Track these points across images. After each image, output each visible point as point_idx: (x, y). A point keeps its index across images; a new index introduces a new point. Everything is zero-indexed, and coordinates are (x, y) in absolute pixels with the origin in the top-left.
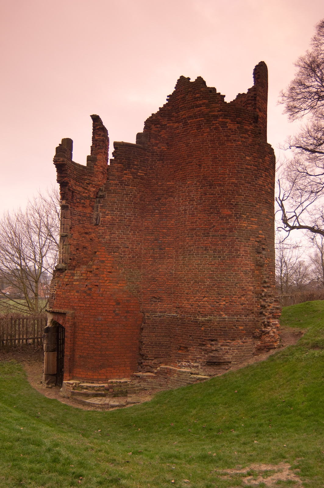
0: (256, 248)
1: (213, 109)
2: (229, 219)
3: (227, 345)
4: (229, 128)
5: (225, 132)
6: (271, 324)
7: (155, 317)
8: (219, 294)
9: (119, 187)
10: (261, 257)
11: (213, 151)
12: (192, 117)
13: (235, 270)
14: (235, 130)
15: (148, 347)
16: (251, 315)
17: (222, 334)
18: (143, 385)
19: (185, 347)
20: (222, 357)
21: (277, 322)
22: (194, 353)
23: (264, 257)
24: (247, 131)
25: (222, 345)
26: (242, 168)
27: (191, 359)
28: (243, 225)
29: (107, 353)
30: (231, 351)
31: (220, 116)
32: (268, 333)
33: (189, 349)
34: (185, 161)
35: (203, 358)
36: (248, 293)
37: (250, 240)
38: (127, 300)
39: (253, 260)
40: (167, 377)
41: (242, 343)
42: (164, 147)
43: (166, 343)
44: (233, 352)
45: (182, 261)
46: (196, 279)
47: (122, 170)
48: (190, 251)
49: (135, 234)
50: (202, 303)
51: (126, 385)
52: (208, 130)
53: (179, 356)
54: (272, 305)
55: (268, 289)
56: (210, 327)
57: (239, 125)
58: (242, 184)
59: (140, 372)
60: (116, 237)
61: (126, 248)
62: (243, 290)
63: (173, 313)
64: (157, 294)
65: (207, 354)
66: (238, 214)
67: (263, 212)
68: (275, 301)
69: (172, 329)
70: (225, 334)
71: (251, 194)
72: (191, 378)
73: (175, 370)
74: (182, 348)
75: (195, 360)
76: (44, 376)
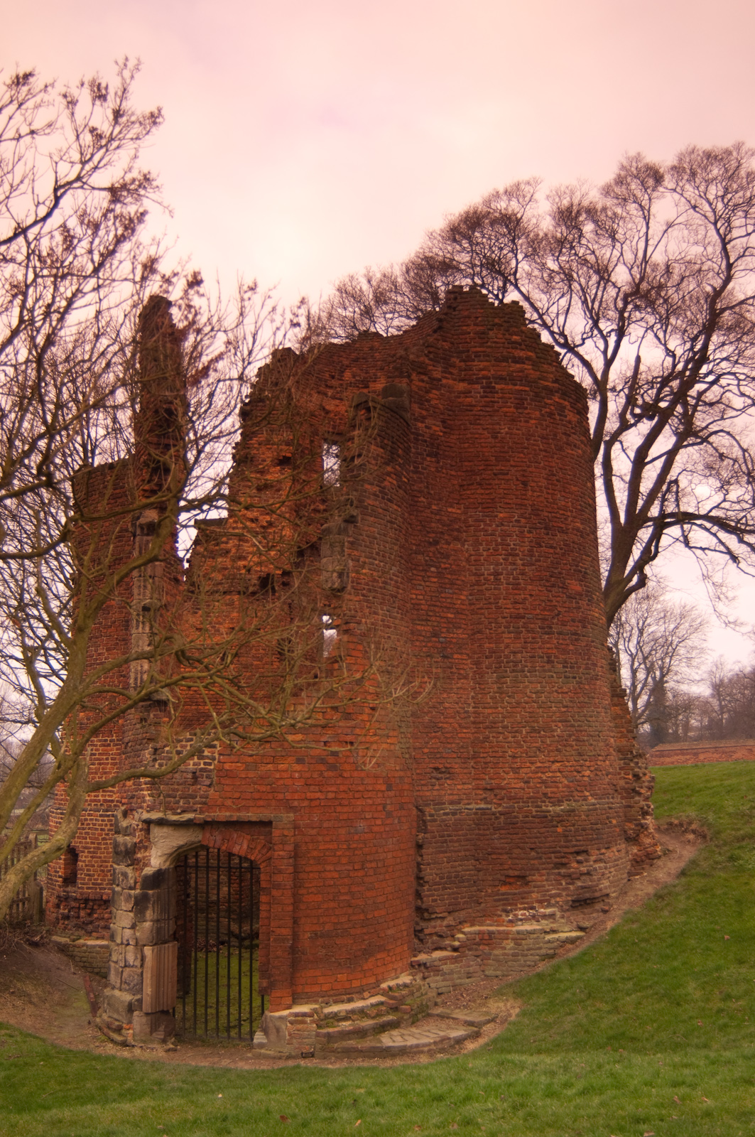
0: (609, 661)
1: (545, 375)
2: (580, 602)
3: (600, 860)
4: (567, 418)
5: (564, 425)
7: (445, 814)
9: (379, 502)
11: (546, 459)
12: (505, 379)
13: (595, 706)
16: (615, 796)
17: (594, 836)
18: (436, 982)
19: (518, 877)
20: (597, 885)
22: (544, 886)
25: (595, 861)
27: (540, 902)
28: (595, 615)
29: (376, 914)
30: (607, 872)
31: (555, 392)
32: (647, 828)
33: (530, 878)
34: (490, 468)
35: (564, 894)
36: (611, 750)
38: (400, 778)
39: (608, 686)
40: (480, 953)
41: (617, 853)
42: (437, 429)
43: (470, 875)
44: (610, 873)
45: (495, 686)
46: (533, 724)
47: (383, 463)
48: (516, 663)
49: (402, 619)
50: (551, 774)
52: (537, 414)
53: (507, 899)
54: (648, 773)
56: (573, 825)
59: (421, 952)
60: (380, 622)
62: (605, 746)
63: (477, 803)
64: (443, 761)
65: (573, 884)
66: (589, 592)
69: (479, 839)
70: (598, 837)
72: (549, 942)
74: (511, 880)
75: (548, 901)
76: (144, 1020)
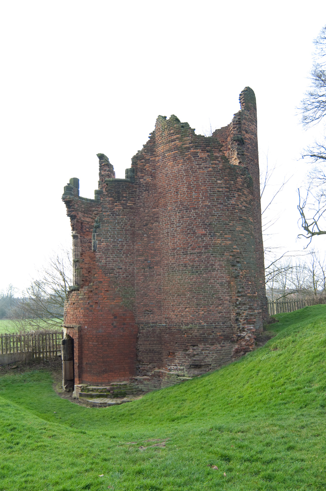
0: (231, 261)
1: (185, 142)
2: (204, 238)
3: (206, 350)
4: (200, 157)
5: (197, 161)
6: (246, 329)
7: (148, 327)
8: (197, 305)
9: (111, 217)
10: (236, 270)
11: (187, 179)
13: (211, 283)
14: (206, 158)
15: (144, 354)
16: (229, 322)
17: (202, 339)
18: (141, 386)
19: (173, 353)
20: (203, 360)
21: (252, 327)
22: (180, 358)
23: (238, 269)
24: (217, 157)
25: (202, 350)
26: (213, 192)
27: (179, 364)
28: (217, 242)
30: (210, 355)
31: (191, 147)
32: (244, 337)
33: (176, 354)
34: (165, 189)
35: (187, 362)
36: (225, 302)
37: (224, 255)
38: (123, 314)
39: (228, 273)
40: (160, 379)
41: (221, 348)
42: (149, 179)
44: (213, 355)
45: (168, 278)
46: (178, 293)
47: (113, 203)
48: (173, 268)
49: (127, 257)
50: (184, 313)
51: (125, 387)
52: (182, 160)
53: (169, 361)
54: (246, 312)
55: (242, 298)
56: (191, 334)
57: (209, 153)
58: (215, 206)
59: (138, 375)
60: (111, 260)
61: (120, 269)
62: (219, 300)
63: (163, 323)
64: (149, 307)
65: (190, 358)
66: (212, 232)
67: (237, 229)
68: (249, 308)
69: (162, 337)
70: (205, 340)
71: (224, 214)
72: (178, 379)
73: (165, 373)
75: (182, 364)
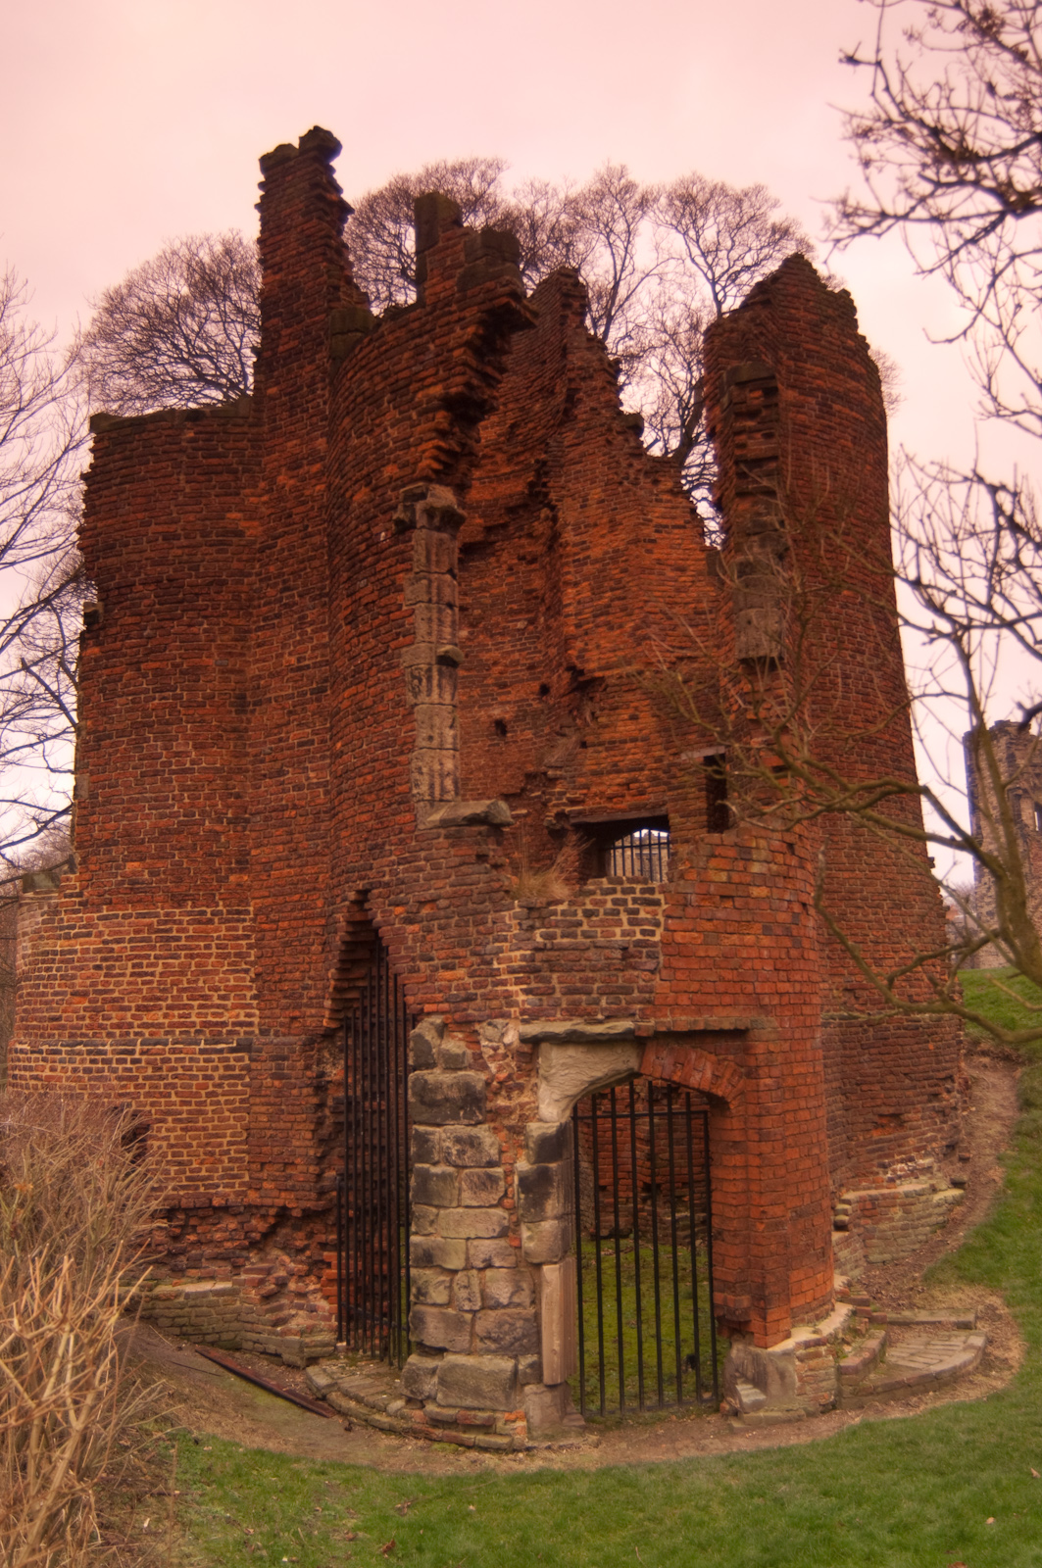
12: (842, 398)
19: (892, 1115)
22: (919, 1127)
27: (918, 1149)
33: (905, 1117)
35: (939, 1136)
40: (862, 1230)
43: (840, 1116)
46: (893, 896)
53: (880, 1149)
56: (942, 1040)
63: (836, 1010)
69: (845, 1063)
74: (884, 1121)
75: (924, 1148)
76: (547, 1398)
